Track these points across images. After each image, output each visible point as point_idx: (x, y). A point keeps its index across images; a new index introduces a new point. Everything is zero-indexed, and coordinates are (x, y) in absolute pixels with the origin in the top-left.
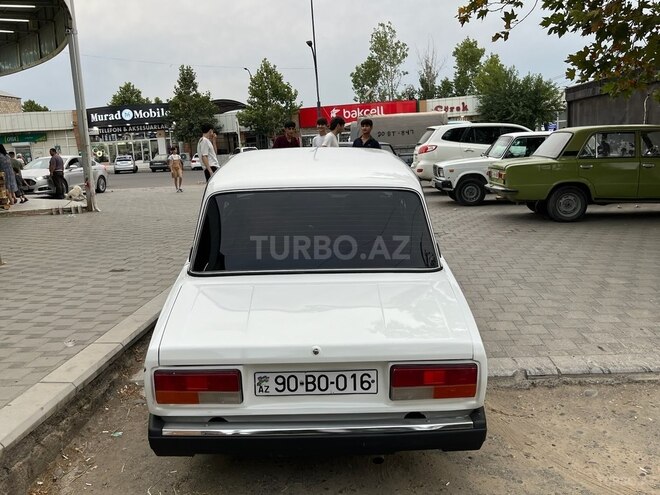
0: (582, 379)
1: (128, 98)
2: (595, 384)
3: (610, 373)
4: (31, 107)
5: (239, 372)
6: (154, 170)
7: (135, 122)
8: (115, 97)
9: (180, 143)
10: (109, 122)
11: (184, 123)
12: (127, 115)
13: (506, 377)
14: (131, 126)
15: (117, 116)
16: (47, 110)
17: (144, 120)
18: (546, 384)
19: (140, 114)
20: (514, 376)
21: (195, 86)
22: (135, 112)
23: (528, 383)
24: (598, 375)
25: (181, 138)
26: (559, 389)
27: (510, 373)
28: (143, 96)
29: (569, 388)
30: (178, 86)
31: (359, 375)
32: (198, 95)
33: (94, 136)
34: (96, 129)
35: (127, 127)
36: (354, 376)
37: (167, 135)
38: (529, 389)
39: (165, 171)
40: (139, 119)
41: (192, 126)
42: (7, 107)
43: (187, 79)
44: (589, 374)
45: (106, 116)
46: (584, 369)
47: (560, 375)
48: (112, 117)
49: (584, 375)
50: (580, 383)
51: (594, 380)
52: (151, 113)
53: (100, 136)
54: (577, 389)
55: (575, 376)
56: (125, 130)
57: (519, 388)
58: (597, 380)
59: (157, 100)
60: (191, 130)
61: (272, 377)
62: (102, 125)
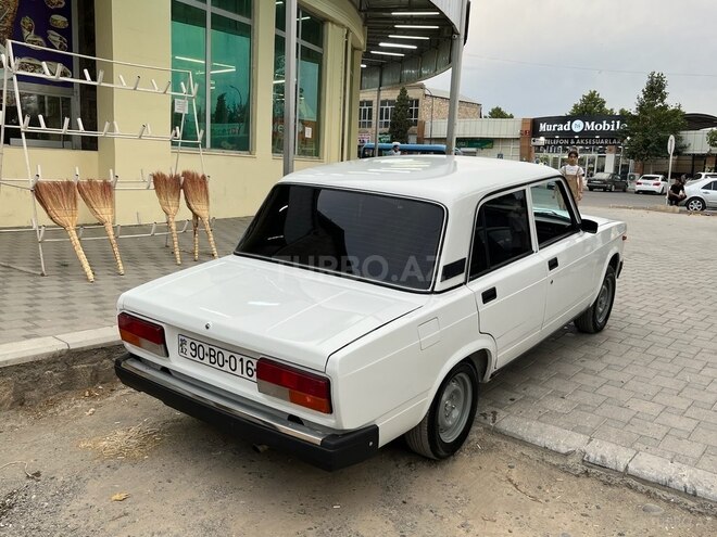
0: (653, 489)
1: (590, 108)
2: (668, 501)
3: (695, 495)
4: (497, 114)
5: (162, 329)
6: (591, 188)
7: (584, 134)
8: (576, 107)
9: (632, 161)
10: (556, 132)
11: (639, 138)
12: (578, 126)
13: (557, 453)
14: (580, 139)
15: (567, 127)
16: (511, 117)
17: (595, 133)
18: (604, 478)
19: (591, 126)
20: (567, 455)
21: (663, 97)
22: (587, 123)
23: (580, 468)
24: (678, 492)
25: (631, 155)
26: (616, 490)
27: (563, 450)
28: (607, 107)
29: (631, 494)
30: (642, 96)
31: (245, 360)
32: (666, 107)
33: (539, 147)
34: (542, 139)
35: (575, 140)
36: (241, 360)
37: (618, 151)
38: (578, 476)
39: (605, 191)
40: (589, 131)
41: (649, 142)
42: (467, 113)
43: (655, 89)
44: (665, 486)
45: (555, 126)
46: (663, 478)
47: (626, 474)
48: (561, 128)
49: (657, 484)
50: (648, 493)
51: (669, 496)
52: (605, 126)
53: (545, 147)
54: (640, 499)
55: (645, 481)
56: (572, 142)
57: (566, 470)
58: (673, 497)
59: (622, 111)
60: (645, 147)
61: (189, 341)
62: (550, 136)
